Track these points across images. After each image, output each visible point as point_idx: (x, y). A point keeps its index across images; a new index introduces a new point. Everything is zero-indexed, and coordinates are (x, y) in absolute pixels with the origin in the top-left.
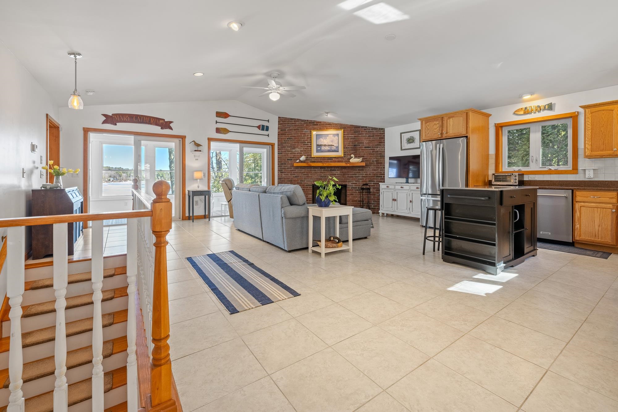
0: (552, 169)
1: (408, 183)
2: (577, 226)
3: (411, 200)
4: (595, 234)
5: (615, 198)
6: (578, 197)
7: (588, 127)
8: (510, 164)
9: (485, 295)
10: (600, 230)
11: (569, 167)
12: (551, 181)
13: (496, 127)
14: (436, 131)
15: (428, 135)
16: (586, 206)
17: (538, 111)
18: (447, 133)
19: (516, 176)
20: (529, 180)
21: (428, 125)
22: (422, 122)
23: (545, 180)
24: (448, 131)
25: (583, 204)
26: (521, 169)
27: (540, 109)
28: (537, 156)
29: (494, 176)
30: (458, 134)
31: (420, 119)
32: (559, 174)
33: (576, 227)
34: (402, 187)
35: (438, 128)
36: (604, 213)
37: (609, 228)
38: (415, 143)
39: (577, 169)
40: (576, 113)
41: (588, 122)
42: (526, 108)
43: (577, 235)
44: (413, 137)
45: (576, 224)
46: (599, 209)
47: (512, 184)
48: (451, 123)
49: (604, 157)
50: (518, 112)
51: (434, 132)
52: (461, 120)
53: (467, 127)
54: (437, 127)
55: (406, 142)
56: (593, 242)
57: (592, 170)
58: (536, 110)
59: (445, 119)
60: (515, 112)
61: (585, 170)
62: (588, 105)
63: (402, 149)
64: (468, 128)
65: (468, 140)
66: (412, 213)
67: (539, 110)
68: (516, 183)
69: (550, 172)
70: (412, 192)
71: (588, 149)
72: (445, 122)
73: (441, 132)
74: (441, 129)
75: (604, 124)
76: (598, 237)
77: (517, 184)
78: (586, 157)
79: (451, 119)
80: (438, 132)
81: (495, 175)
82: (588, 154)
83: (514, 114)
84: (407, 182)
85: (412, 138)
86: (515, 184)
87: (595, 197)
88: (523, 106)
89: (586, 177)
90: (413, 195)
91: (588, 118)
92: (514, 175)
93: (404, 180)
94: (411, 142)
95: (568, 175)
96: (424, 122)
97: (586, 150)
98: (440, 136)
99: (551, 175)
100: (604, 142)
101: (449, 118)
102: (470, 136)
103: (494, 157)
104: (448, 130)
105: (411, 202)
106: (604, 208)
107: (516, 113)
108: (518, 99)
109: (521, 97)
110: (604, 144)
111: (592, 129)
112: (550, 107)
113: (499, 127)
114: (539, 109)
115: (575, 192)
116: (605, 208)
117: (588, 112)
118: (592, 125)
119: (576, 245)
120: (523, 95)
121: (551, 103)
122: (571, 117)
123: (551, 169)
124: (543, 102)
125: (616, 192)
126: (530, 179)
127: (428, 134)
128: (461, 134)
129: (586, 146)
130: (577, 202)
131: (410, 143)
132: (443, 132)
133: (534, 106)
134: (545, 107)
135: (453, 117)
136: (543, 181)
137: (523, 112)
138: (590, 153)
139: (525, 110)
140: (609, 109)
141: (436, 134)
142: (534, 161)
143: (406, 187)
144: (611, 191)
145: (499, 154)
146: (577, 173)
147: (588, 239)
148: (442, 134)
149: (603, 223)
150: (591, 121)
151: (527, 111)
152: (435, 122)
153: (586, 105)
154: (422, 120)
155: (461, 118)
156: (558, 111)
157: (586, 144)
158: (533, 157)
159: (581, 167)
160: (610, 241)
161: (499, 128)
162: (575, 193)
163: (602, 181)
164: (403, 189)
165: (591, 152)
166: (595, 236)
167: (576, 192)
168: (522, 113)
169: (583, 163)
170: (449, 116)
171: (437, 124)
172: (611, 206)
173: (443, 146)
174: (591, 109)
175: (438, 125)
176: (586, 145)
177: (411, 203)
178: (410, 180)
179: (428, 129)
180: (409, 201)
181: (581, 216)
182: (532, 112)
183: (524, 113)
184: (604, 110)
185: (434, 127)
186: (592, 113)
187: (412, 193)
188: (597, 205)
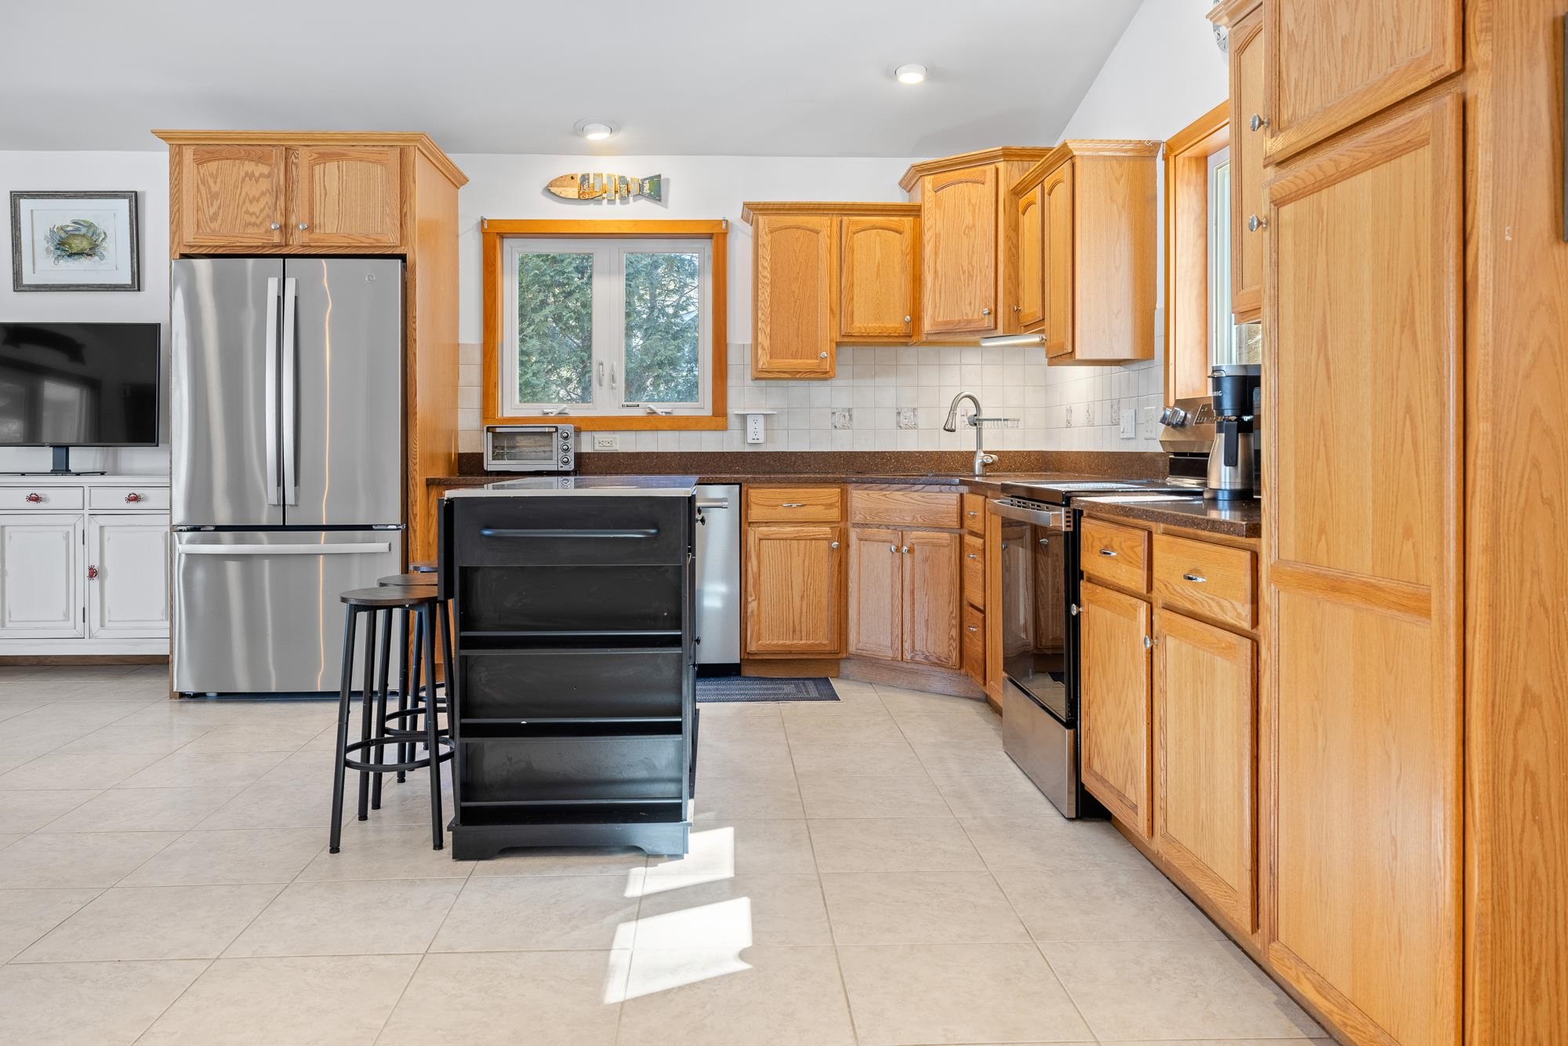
0: (659, 411)
1: (67, 471)
2: (752, 606)
3: (96, 565)
4: (794, 625)
5: (836, 507)
6: (753, 507)
7: (763, 276)
8: (528, 391)
9: (743, 966)
10: (804, 610)
11: (703, 406)
12: (658, 455)
13: (485, 234)
14: (255, 208)
15: (215, 225)
16: (773, 536)
17: (622, 198)
18: (311, 228)
19: (566, 438)
20: (594, 453)
21: (211, 175)
22: (180, 154)
23: (641, 453)
24: (317, 221)
25: (764, 529)
26: (566, 411)
27: (629, 192)
28: (615, 363)
29: (490, 434)
30: (366, 242)
31: (165, 136)
32: (679, 429)
33: (749, 611)
34: (36, 499)
35: (268, 199)
36: (813, 555)
37: (824, 601)
38: (102, 257)
39: (725, 415)
40: (724, 225)
41: (764, 258)
42: (585, 178)
43: (751, 637)
44: (90, 226)
45: (750, 599)
46: (802, 543)
47: (554, 468)
48: (333, 185)
49: (798, 376)
50: (562, 189)
51: (247, 212)
52: (379, 178)
53: (403, 216)
54: (263, 194)
55: (47, 249)
56: (790, 653)
57: (761, 419)
58: (616, 192)
59: (304, 157)
60: (551, 184)
61: (743, 418)
62: (764, 204)
63: (18, 285)
64: (409, 221)
65: (408, 274)
66: (102, 633)
67: (624, 193)
68: (567, 463)
69: (652, 423)
70: (102, 520)
71: (763, 349)
72: (301, 173)
73: (280, 219)
74: (281, 202)
75: (798, 273)
76: (801, 631)
77: (571, 467)
78: (762, 376)
79: (332, 167)
80: (268, 216)
81: (494, 433)
82: (764, 363)
83: (548, 190)
84: (62, 468)
85: (84, 230)
86: (566, 468)
87: (794, 505)
88: (577, 166)
89: (749, 441)
90: (106, 535)
91: (764, 245)
92: (560, 431)
93: (43, 458)
94: (80, 254)
95: (704, 433)
96: (188, 154)
97: (760, 352)
98: (277, 238)
99: (659, 432)
100: (798, 328)
101: (324, 157)
102: (416, 256)
103: (477, 357)
104: (317, 213)
105: (93, 573)
106: (812, 539)
107: (553, 190)
108: (570, 138)
109: (579, 130)
110: (798, 336)
111: (773, 284)
112: (655, 189)
113: (494, 236)
114: (624, 190)
115: (747, 491)
116: (815, 539)
117: (764, 228)
118: (773, 272)
119: (747, 671)
120: (590, 127)
121: (659, 176)
122: (710, 236)
123: (655, 413)
124: (636, 169)
125: (837, 486)
126: (599, 448)
127: (214, 218)
128: (378, 241)
129: (760, 340)
130: (750, 523)
131: (71, 255)
132: (293, 220)
133: (609, 177)
134: (641, 187)
135: (339, 156)
136: (637, 453)
137: (576, 190)
138: (768, 363)
139: (582, 183)
140: (810, 226)
141: (254, 225)
142: (606, 380)
143: (61, 493)
144: (827, 485)
145: (494, 348)
146: (725, 428)
147: (777, 645)
148: (285, 228)
149: (812, 587)
150: (771, 259)
151: (588, 193)
152: (249, 167)
153: (758, 204)
154: (177, 142)
155: (378, 170)
156: (677, 208)
157: (759, 332)
158: (602, 364)
159: (734, 408)
160: (825, 642)
161: (495, 242)
162: (747, 494)
163: (783, 452)
164: (41, 505)
165: (771, 358)
166: (794, 631)
167: (750, 491)
168: (572, 192)
169: (742, 397)
170: (322, 150)
171: (262, 175)
172: (827, 529)
173: (296, 293)
174: (771, 217)
175: (264, 185)
176: (757, 336)
177: (95, 582)
178: (79, 458)
179: (214, 196)
180: (82, 572)
181: (762, 573)
182: (604, 195)
183: (579, 195)
184: (798, 228)
185: (246, 189)
186: (771, 232)
187: (102, 527)
188: (798, 532)
